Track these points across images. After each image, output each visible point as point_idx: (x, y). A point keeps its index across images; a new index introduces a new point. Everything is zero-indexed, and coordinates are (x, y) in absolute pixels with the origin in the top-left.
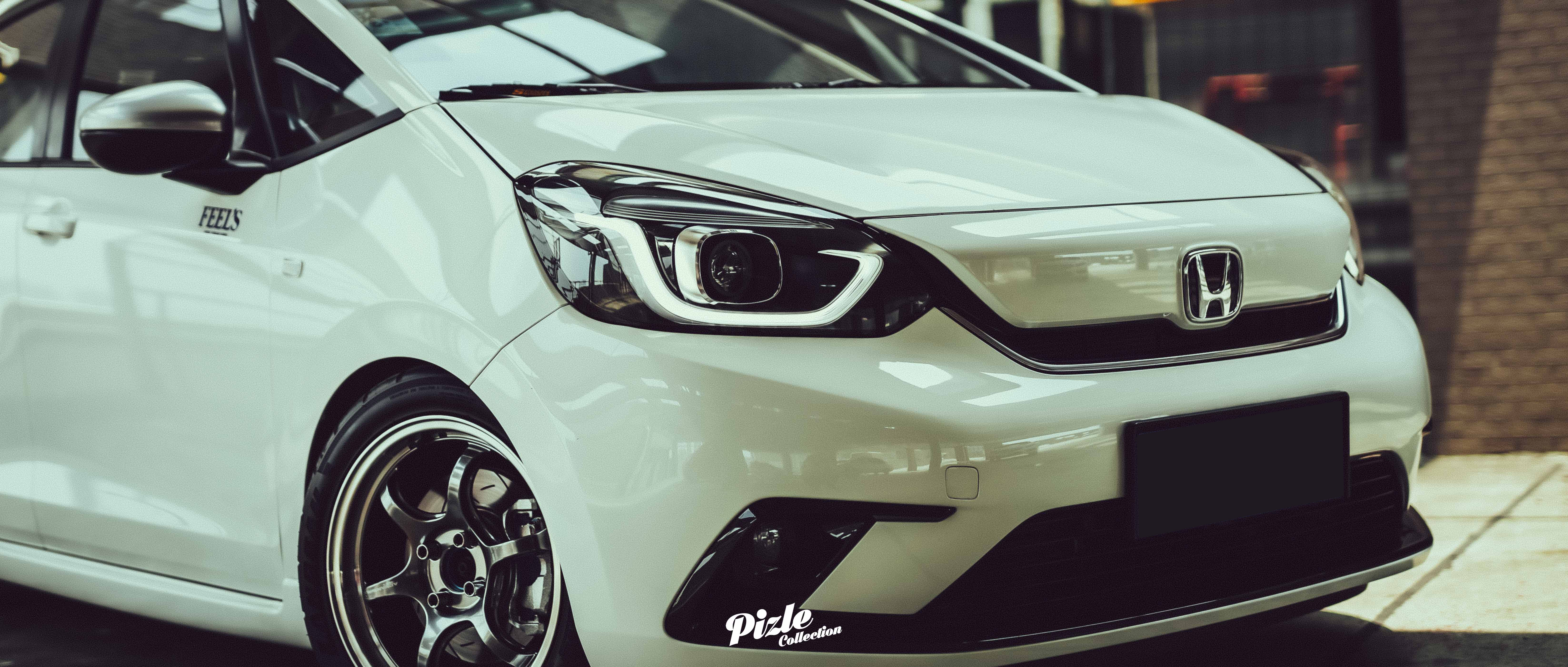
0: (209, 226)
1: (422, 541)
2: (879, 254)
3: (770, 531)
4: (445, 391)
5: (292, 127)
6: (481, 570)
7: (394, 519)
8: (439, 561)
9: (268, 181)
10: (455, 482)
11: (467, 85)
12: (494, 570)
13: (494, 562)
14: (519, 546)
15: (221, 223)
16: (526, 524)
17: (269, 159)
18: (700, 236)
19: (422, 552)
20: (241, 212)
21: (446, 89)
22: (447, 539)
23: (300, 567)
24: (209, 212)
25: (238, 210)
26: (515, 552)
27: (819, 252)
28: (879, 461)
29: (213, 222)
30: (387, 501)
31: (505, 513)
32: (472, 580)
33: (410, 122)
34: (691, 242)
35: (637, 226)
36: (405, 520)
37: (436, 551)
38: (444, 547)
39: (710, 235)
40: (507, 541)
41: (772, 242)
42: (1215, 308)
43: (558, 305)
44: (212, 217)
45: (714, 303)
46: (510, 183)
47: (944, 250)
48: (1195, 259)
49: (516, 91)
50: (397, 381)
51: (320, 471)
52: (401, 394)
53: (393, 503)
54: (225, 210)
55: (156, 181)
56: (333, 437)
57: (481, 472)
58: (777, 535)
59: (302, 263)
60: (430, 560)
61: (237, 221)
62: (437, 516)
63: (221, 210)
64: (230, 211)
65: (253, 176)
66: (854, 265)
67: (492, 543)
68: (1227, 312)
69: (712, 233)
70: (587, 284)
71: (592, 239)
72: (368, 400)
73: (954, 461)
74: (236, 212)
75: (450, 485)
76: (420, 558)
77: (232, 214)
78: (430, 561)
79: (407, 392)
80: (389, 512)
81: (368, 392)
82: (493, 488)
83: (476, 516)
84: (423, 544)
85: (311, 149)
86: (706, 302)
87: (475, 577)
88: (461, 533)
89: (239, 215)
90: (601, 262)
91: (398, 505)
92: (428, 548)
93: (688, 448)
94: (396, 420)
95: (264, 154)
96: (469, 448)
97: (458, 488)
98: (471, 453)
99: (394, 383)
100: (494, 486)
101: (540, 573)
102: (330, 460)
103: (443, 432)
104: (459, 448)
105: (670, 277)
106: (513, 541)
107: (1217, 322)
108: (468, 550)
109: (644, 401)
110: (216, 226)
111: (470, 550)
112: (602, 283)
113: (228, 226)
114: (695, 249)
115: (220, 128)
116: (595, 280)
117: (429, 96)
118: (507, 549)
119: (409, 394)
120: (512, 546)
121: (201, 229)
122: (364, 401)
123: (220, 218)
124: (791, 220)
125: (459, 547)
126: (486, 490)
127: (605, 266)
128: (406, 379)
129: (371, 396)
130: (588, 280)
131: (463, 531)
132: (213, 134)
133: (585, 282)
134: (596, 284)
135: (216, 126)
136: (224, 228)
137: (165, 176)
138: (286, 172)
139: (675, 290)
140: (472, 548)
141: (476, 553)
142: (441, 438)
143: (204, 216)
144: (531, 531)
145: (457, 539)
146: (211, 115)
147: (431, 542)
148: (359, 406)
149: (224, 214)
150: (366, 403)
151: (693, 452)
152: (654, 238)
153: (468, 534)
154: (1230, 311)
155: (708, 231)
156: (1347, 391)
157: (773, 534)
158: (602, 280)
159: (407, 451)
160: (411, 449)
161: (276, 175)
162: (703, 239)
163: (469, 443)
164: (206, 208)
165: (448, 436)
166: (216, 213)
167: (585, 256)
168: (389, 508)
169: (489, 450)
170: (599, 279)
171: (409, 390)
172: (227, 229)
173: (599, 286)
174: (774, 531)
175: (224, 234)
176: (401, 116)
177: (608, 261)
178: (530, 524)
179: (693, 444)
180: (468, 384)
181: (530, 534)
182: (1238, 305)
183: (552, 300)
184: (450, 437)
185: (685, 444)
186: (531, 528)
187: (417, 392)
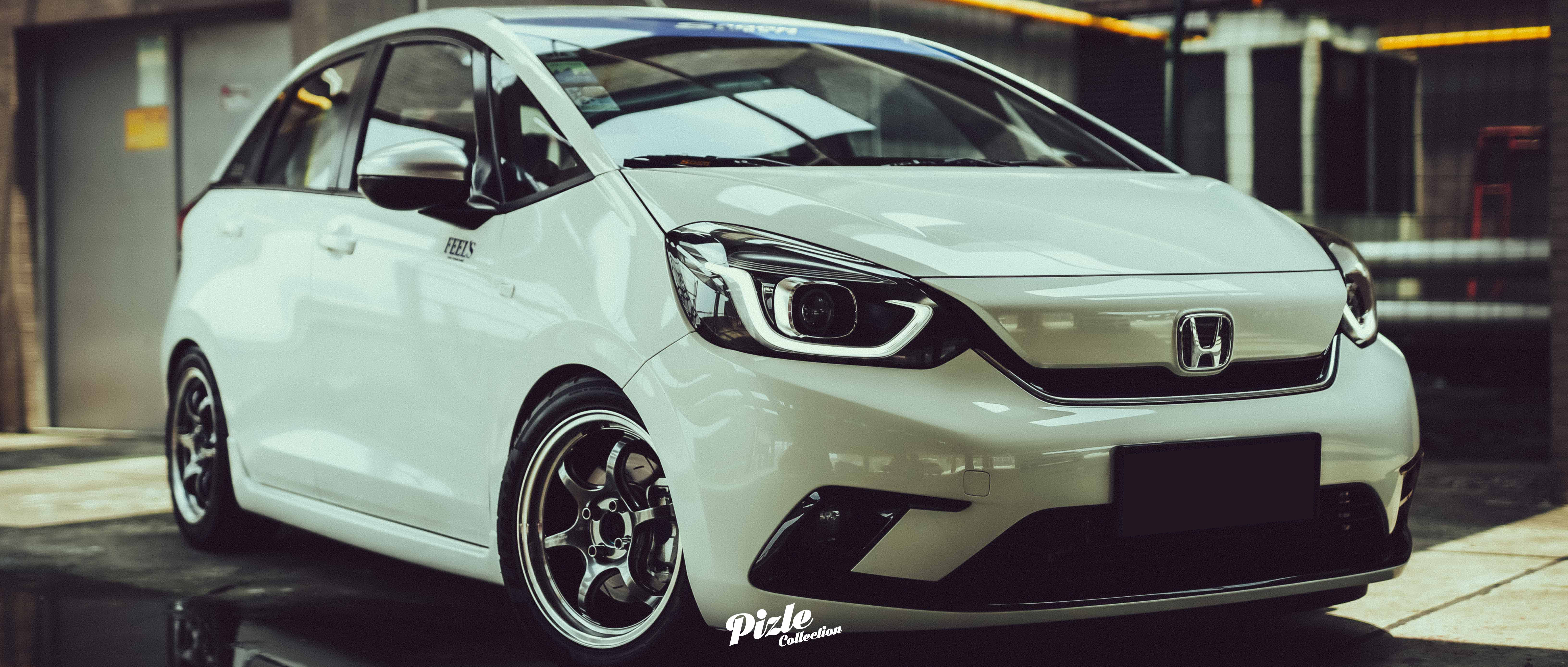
0: (451, 253)
1: (588, 505)
2: (931, 305)
3: (834, 512)
4: (609, 392)
5: (519, 178)
6: (628, 532)
7: (568, 488)
8: (599, 521)
9: (496, 220)
10: (612, 461)
11: (646, 155)
12: (638, 529)
13: (637, 524)
14: (655, 512)
15: (460, 252)
16: (663, 497)
17: (498, 203)
18: (794, 285)
19: (586, 513)
20: (475, 244)
21: (630, 157)
22: (605, 505)
23: (498, 521)
24: (452, 242)
25: (473, 241)
26: (652, 517)
27: (886, 301)
28: (936, 465)
29: (454, 250)
30: (563, 474)
31: (649, 487)
32: (622, 537)
33: (598, 183)
34: (788, 289)
35: (748, 275)
36: (575, 490)
37: (597, 513)
38: (603, 511)
39: (802, 284)
40: (647, 508)
41: (851, 292)
42: (1207, 360)
43: (688, 331)
44: (454, 246)
45: (802, 336)
46: (663, 235)
47: (978, 305)
48: (1189, 321)
49: (684, 161)
50: (575, 382)
51: (516, 448)
52: (577, 392)
53: (567, 475)
54: (464, 241)
55: (413, 216)
56: (527, 422)
57: (632, 455)
58: (839, 515)
59: (514, 288)
60: (593, 520)
61: (471, 250)
62: (599, 487)
63: (461, 241)
64: (467, 243)
65: (485, 216)
66: (910, 313)
67: (637, 509)
68: (1217, 364)
69: (804, 283)
70: (712, 315)
71: (718, 282)
72: (553, 396)
73: (980, 468)
74: (471, 244)
75: (608, 464)
76: (584, 518)
77: (468, 245)
78: (592, 522)
79: (581, 391)
80: (564, 482)
81: (554, 390)
82: (643, 468)
83: (627, 489)
84: (588, 507)
85: (532, 196)
86: (795, 335)
87: (624, 535)
88: (615, 501)
89: (473, 246)
90: (723, 299)
91: (570, 477)
92: (591, 512)
93: (782, 446)
94: (572, 411)
95: (495, 199)
96: (625, 436)
97: (613, 466)
98: (625, 440)
99: (572, 384)
100: (643, 467)
101: (671, 535)
102: (523, 440)
103: (607, 423)
104: (618, 435)
105: (769, 315)
106: (652, 509)
107: (1206, 371)
108: (620, 515)
109: (752, 407)
110: (456, 254)
111: (621, 514)
112: (723, 315)
113: (464, 254)
114: (790, 295)
115: (462, 177)
116: (719, 312)
117: (613, 163)
118: (646, 515)
119: (582, 393)
120: (650, 512)
121: (445, 255)
122: (550, 396)
123: (460, 247)
124: (863, 276)
125: (613, 511)
126: (637, 470)
127: (726, 303)
128: (581, 381)
129: (556, 393)
130: (713, 312)
131: (617, 499)
132: (456, 182)
133: (711, 313)
134: (719, 315)
135: (460, 176)
136: (462, 255)
137: (420, 212)
138: (510, 215)
139: (772, 324)
140: (623, 513)
141: (626, 516)
142: (605, 427)
143: (449, 245)
144: (666, 503)
145: (612, 505)
146: (455, 167)
147: (594, 507)
148: (547, 400)
149: (463, 245)
150: (552, 397)
151: (786, 448)
152: (761, 284)
153: (620, 502)
154: (1220, 363)
155: (801, 281)
156: (1320, 433)
157: (836, 514)
158: (723, 313)
159: (580, 435)
160: (583, 435)
161: (503, 216)
162: (795, 287)
163: (625, 433)
164: (450, 239)
165: (611, 426)
166: (457, 243)
167: (712, 293)
168: (564, 479)
169: (639, 439)
170: (721, 312)
171: (583, 389)
172: (464, 256)
173: (721, 317)
174: (837, 512)
175: (462, 261)
176: (592, 177)
177: (728, 299)
178: (666, 497)
179: (786, 443)
180: (621, 387)
181: (665, 504)
182: (1227, 360)
183: (684, 327)
184: (612, 427)
185: (781, 443)
186: (666, 500)
187: (589, 391)
